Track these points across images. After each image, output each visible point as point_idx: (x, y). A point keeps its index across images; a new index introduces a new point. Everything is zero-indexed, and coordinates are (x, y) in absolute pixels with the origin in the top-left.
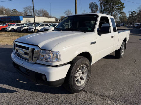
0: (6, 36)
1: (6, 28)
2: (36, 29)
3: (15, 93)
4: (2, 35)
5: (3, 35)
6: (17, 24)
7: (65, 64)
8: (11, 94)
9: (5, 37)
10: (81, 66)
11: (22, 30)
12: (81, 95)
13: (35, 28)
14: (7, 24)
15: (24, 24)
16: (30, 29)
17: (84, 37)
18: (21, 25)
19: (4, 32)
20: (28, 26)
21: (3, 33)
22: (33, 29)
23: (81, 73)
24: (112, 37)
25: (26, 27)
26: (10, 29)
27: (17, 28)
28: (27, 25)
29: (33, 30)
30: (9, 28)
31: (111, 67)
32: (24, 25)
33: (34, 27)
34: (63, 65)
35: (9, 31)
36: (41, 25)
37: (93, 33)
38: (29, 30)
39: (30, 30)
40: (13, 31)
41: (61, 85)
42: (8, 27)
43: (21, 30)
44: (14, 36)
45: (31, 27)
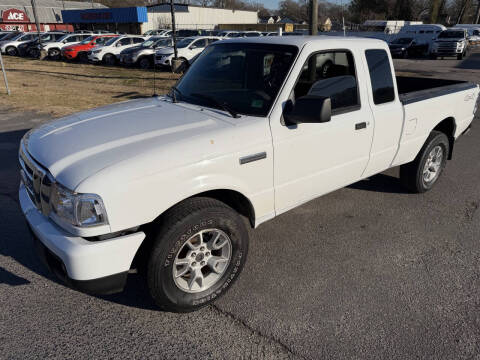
0: (87, 81)
1: (90, 53)
2: (179, 55)
3: (23, 286)
4: (75, 78)
5: (79, 78)
6: (123, 37)
7: (128, 232)
8: (11, 288)
9: (84, 84)
10: (201, 233)
11: (135, 59)
12: (199, 320)
13: (176, 53)
14: (94, 38)
15: (145, 38)
16: (159, 57)
17: (212, 142)
18: (135, 42)
19: (83, 66)
20: (154, 47)
21: (81, 69)
22: (170, 58)
23: (204, 252)
24: (361, 126)
25: (147, 48)
26: (100, 56)
27: (123, 53)
28: (154, 40)
29: (168, 61)
30: (98, 52)
31: (363, 227)
32: (143, 40)
33: (172, 51)
34: (120, 235)
35: (98, 63)
36: (194, 44)
37: (266, 119)
38: (156, 62)
39: (160, 62)
40: (111, 61)
41: (121, 290)
42: (97, 47)
43: (131, 60)
44: (109, 81)
45: (164, 50)
